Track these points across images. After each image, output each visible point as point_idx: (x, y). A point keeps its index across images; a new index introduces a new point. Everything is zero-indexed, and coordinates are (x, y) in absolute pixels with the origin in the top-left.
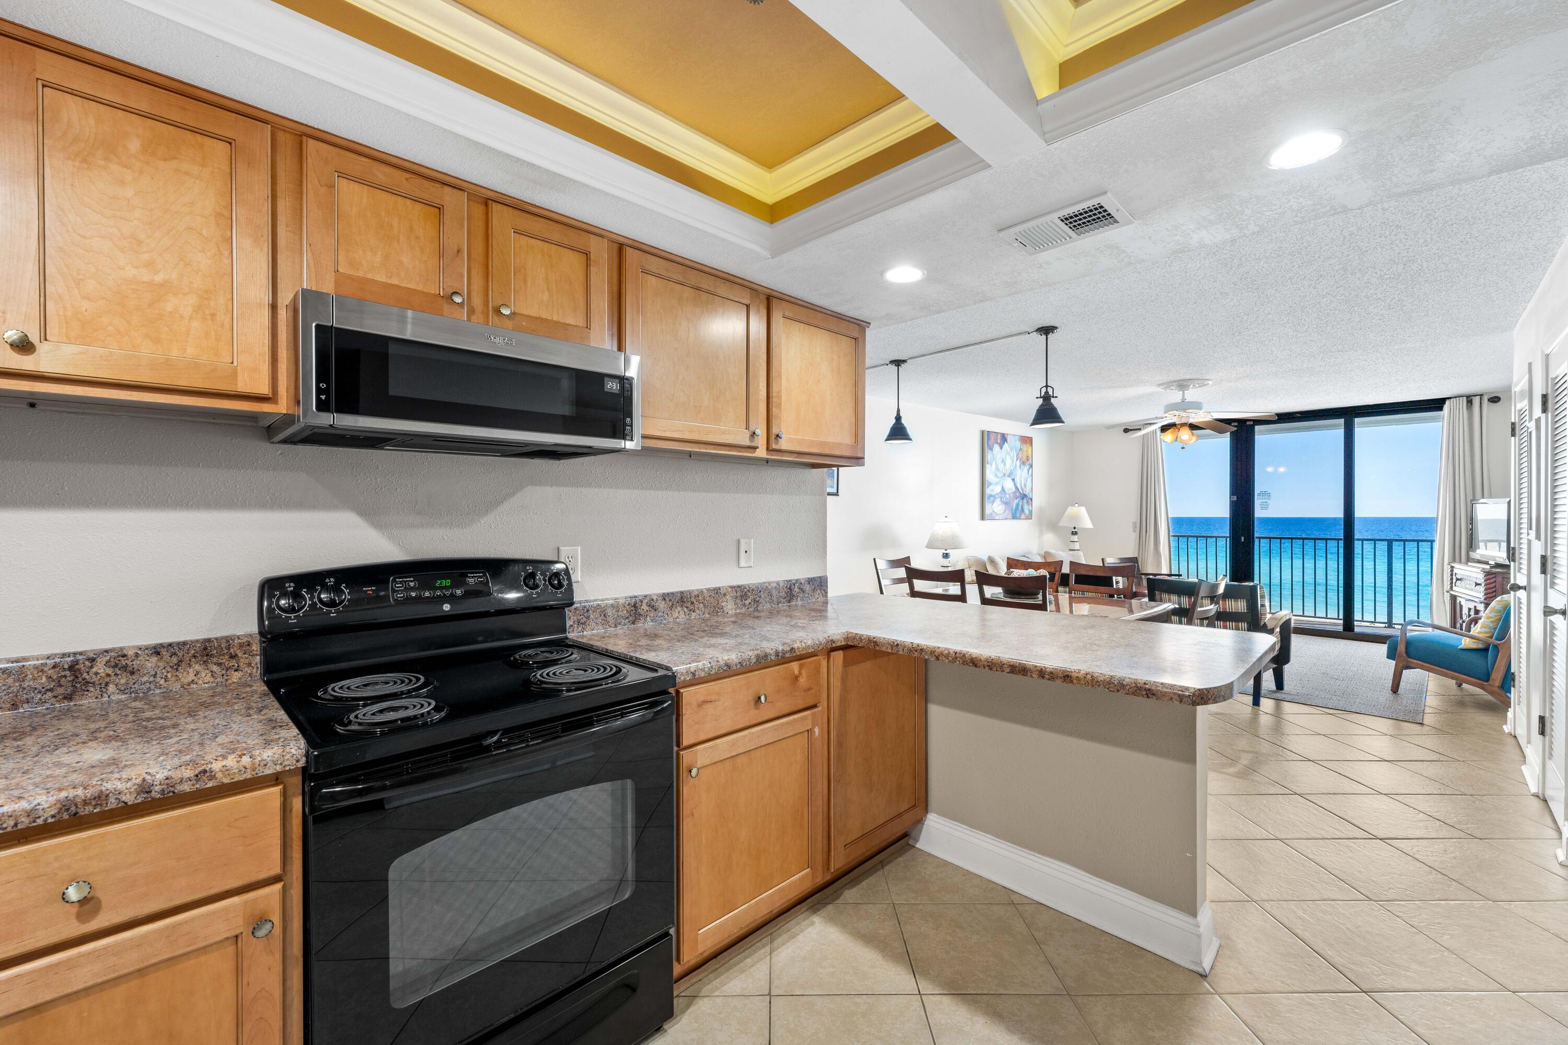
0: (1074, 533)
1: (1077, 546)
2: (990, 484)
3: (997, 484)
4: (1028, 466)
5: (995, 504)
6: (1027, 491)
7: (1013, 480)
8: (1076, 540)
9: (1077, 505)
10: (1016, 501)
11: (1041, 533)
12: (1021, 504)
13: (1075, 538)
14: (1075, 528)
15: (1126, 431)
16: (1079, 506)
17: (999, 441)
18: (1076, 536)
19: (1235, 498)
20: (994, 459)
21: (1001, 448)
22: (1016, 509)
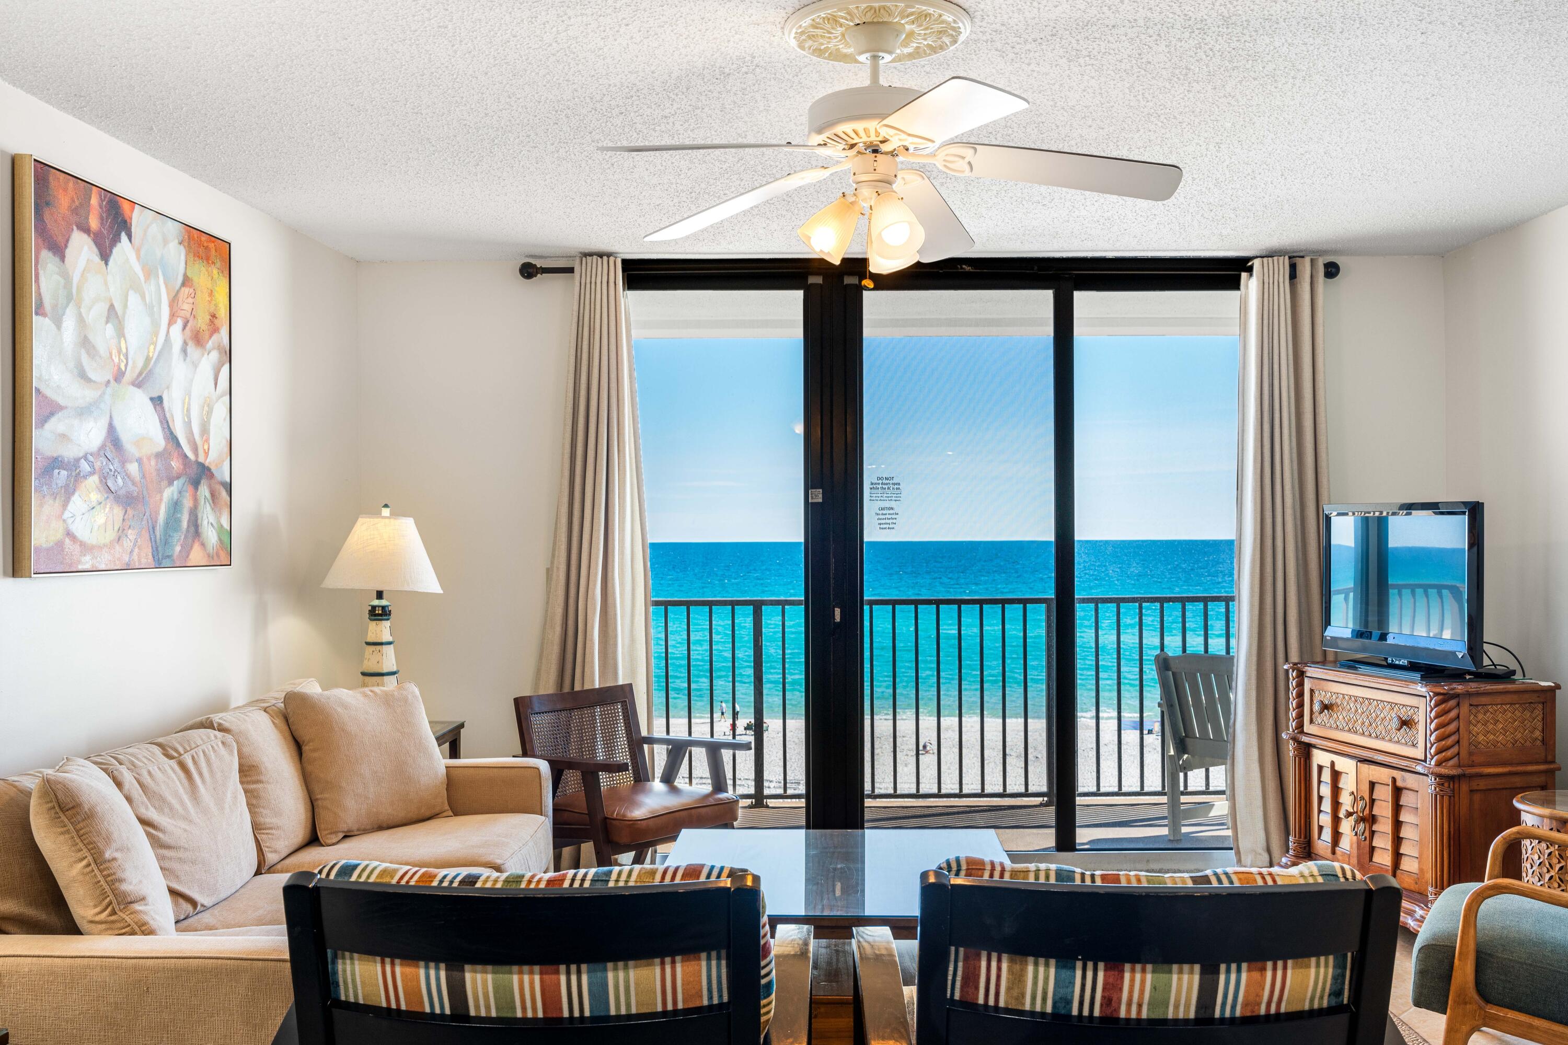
0: (379, 614)
1: (388, 659)
2: (52, 409)
3: (84, 412)
4: (214, 355)
5: (77, 503)
6: (214, 455)
7: (157, 401)
8: (387, 637)
9: (386, 512)
10: (170, 492)
11: (261, 620)
12: (187, 503)
13: (383, 631)
14: (380, 595)
15: (528, 271)
16: (394, 515)
17: (94, 223)
18: (386, 624)
19: (818, 496)
20: (69, 298)
21: (105, 256)
22: (167, 524)
